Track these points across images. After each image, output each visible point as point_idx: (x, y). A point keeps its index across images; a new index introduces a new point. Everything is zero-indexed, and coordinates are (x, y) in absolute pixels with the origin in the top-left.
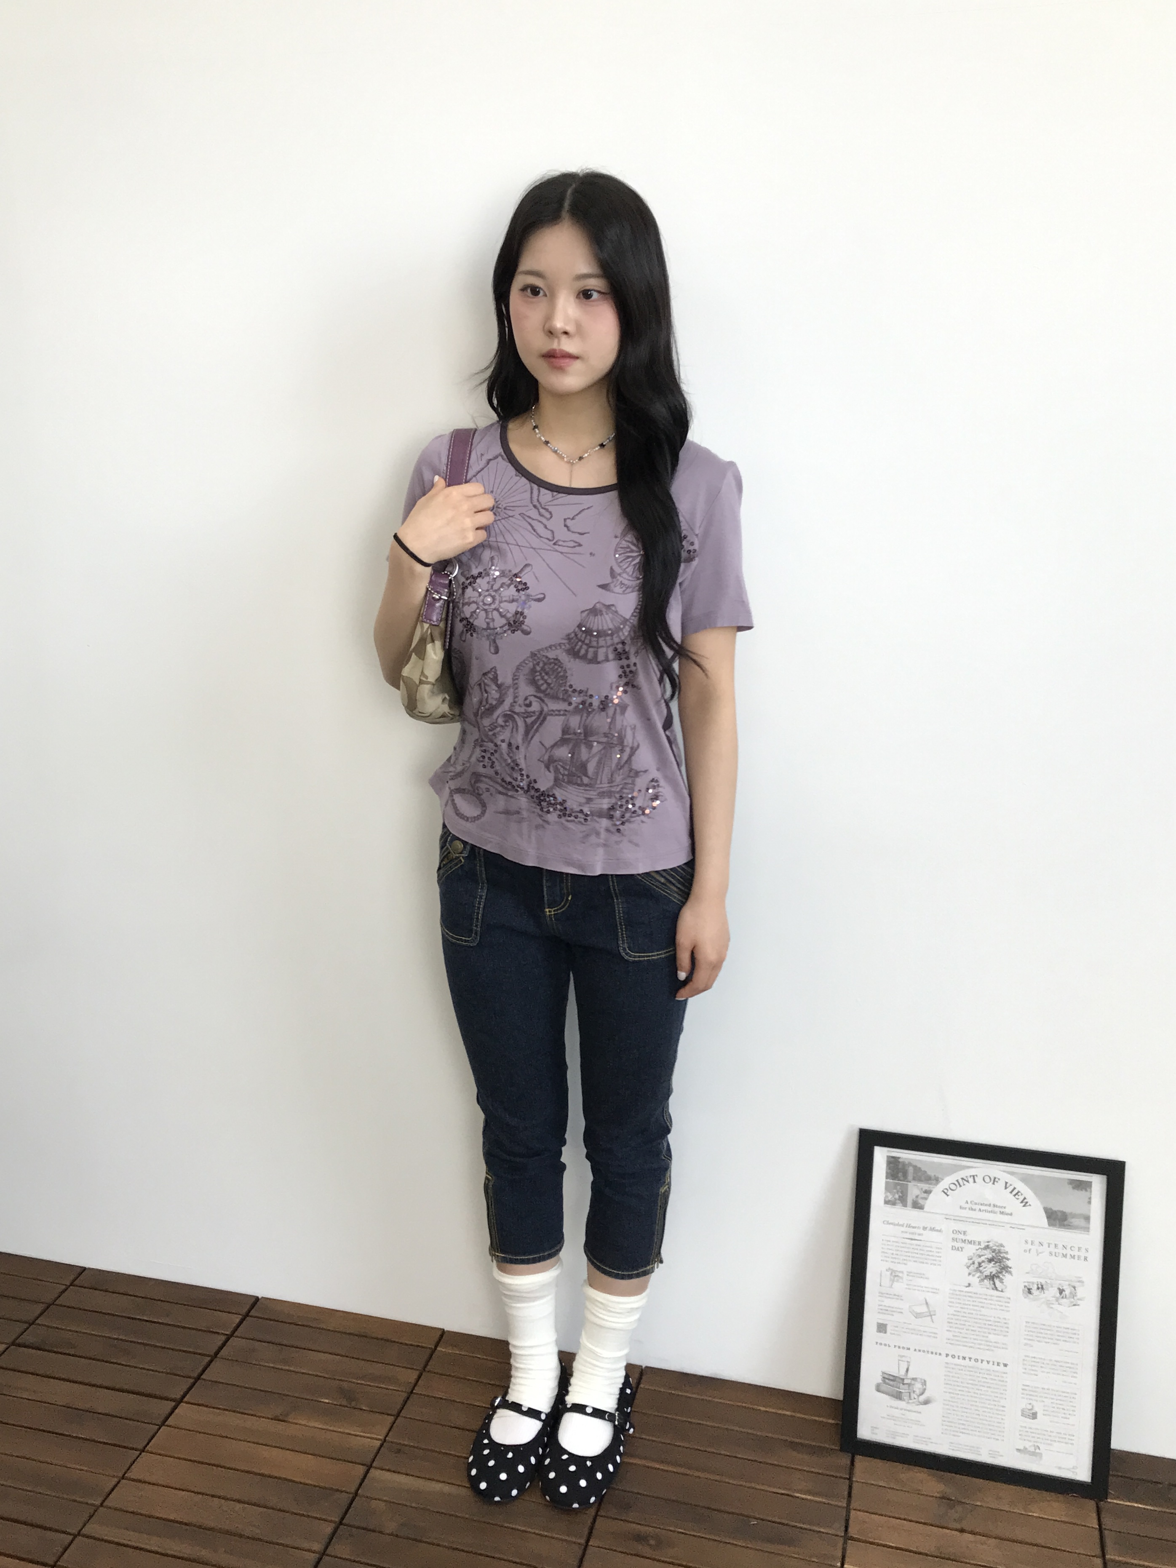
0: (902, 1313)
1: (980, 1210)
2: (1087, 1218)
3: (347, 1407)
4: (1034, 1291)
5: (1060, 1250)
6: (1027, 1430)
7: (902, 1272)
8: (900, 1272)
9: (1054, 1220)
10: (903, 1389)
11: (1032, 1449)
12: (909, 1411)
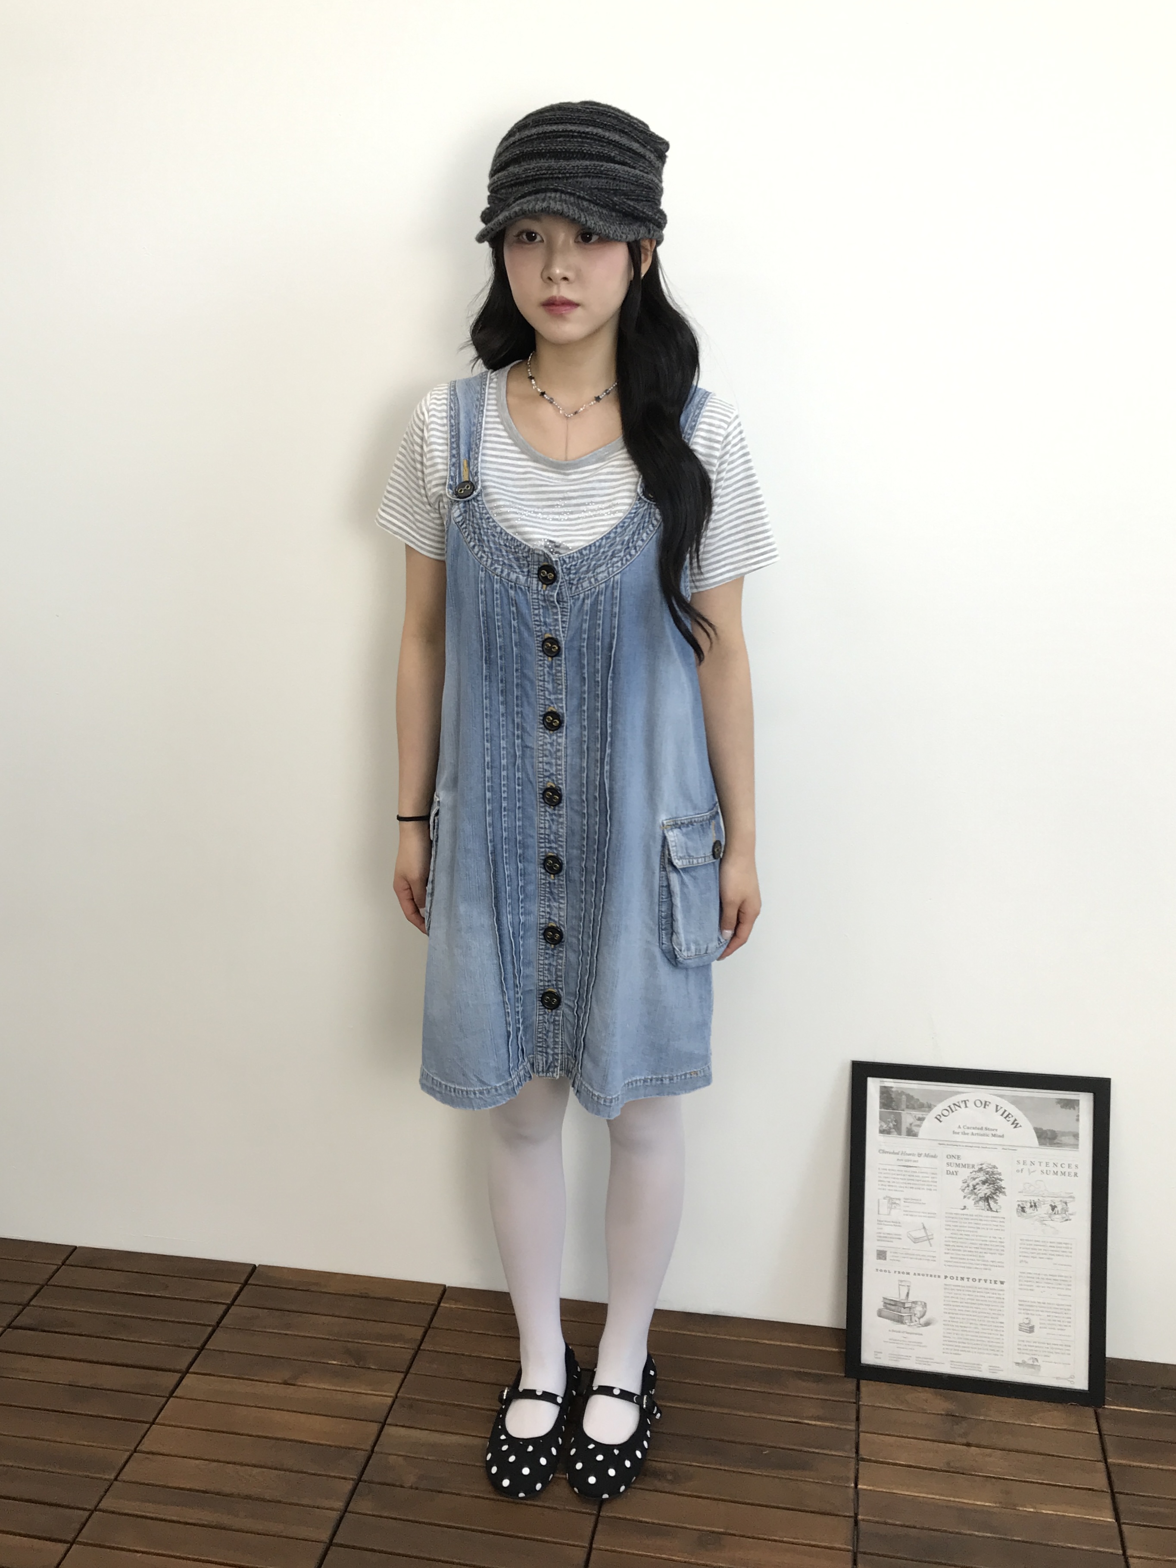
0: (900, 1239)
1: (973, 1134)
2: (1076, 1136)
3: (354, 1367)
4: (1028, 1209)
5: (1052, 1168)
6: (1026, 1343)
7: (899, 1199)
8: (897, 1199)
9: (1045, 1138)
10: (905, 1313)
11: (1031, 1362)
12: (911, 1333)
